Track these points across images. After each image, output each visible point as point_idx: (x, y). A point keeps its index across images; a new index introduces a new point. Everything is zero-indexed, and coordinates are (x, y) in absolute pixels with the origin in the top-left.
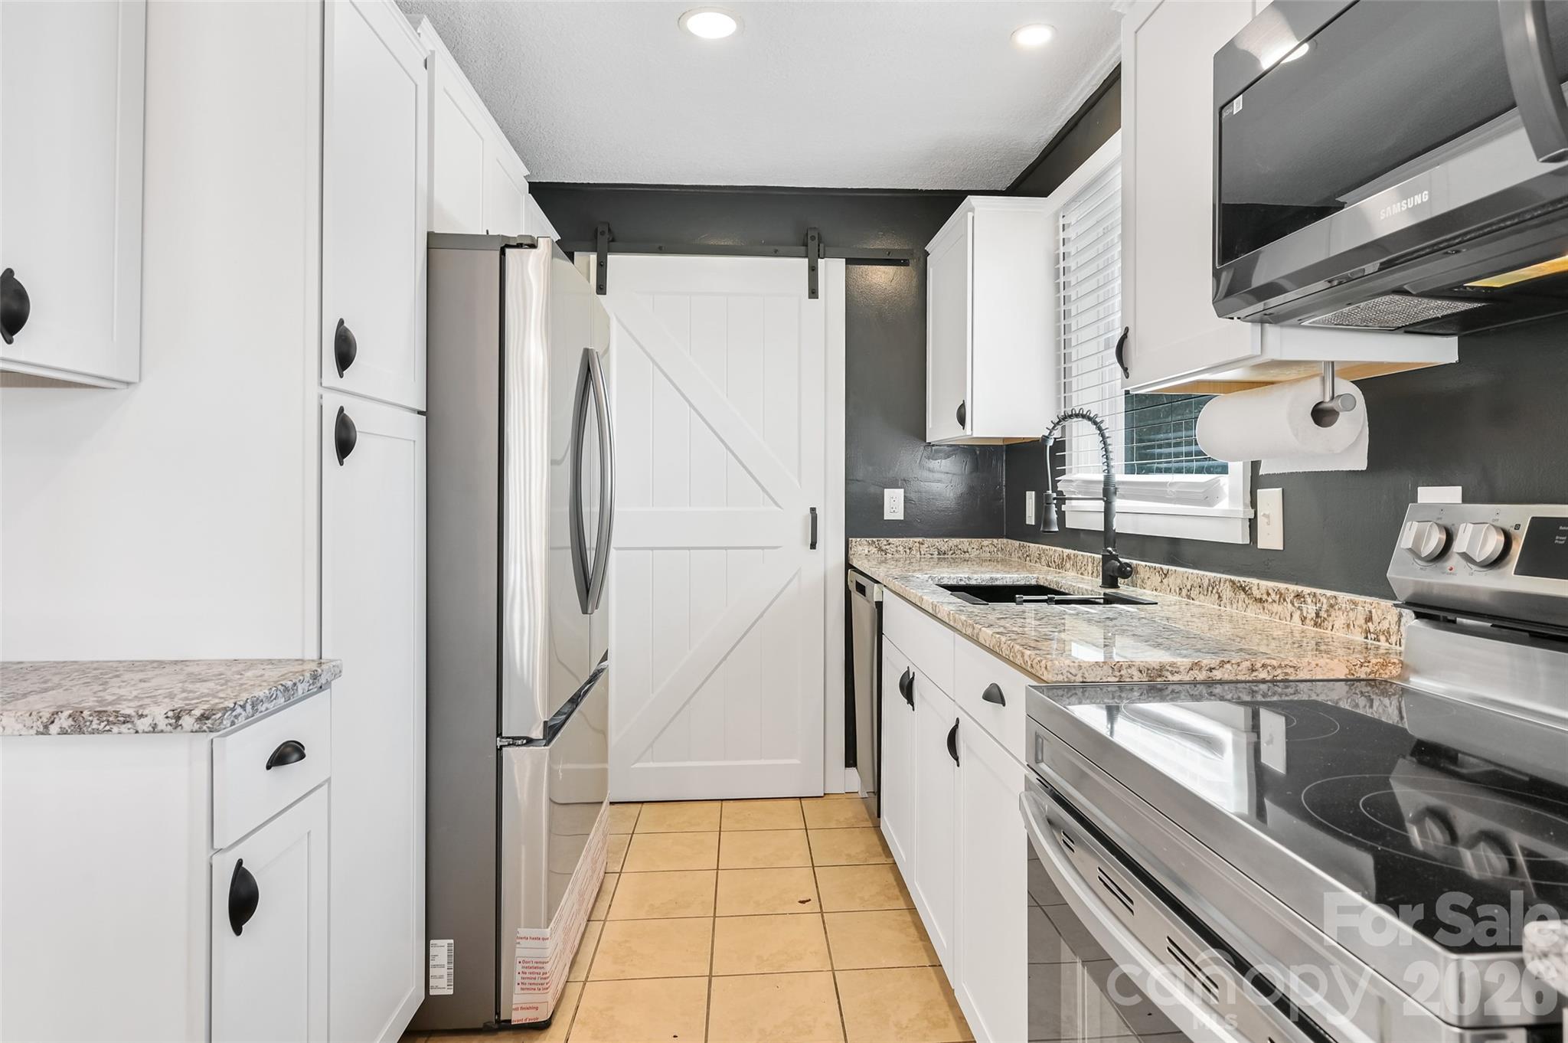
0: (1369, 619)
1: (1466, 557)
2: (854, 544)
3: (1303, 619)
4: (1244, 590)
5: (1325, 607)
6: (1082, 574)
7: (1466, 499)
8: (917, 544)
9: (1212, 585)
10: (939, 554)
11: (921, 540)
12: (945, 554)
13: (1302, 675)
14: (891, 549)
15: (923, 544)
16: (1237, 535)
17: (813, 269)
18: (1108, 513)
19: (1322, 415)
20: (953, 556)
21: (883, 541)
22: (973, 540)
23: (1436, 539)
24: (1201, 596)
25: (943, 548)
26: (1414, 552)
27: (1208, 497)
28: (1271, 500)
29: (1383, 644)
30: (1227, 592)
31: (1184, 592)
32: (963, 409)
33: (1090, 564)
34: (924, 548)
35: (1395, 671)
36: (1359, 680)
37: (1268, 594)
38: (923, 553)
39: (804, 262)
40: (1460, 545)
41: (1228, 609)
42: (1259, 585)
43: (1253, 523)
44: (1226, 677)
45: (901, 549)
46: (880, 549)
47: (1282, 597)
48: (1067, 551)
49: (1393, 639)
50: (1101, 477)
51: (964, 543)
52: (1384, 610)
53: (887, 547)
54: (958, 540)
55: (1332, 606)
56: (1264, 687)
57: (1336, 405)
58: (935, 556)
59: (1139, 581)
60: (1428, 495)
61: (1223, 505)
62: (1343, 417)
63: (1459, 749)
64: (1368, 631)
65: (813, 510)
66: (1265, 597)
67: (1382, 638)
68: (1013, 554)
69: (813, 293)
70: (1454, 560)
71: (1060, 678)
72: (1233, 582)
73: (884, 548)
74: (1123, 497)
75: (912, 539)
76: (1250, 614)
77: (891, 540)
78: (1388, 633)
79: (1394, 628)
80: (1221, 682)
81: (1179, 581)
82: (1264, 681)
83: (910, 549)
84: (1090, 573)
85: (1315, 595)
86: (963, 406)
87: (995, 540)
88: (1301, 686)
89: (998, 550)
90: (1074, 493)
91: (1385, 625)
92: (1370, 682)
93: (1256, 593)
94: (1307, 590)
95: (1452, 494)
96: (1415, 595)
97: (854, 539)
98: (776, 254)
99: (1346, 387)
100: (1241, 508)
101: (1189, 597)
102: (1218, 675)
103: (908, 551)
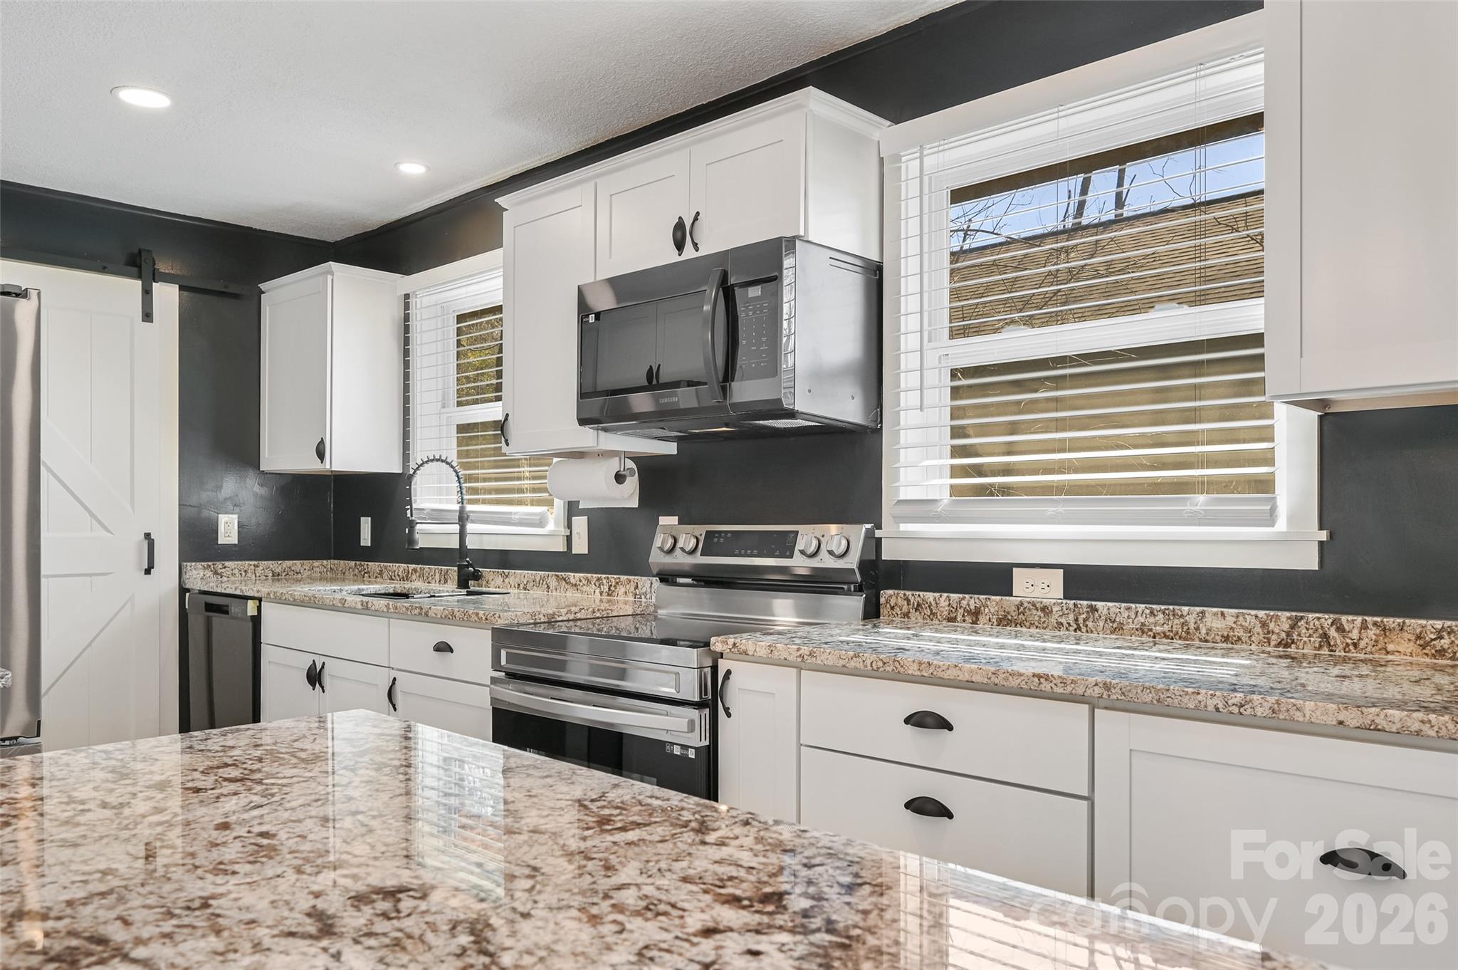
0: (637, 587)
1: (682, 549)
2: (189, 568)
3: (601, 593)
4: (565, 580)
5: (613, 584)
6: (429, 582)
7: (680, 523)
8: (252, 567)
9: (542, 579)
10: (273, 575)
11: (256, 563)
12: (278, 575)
13: (615, 614)
14: (227, 572)
15: (258, 567)
16: (560, 547)
17: (147, 292)
18: (462, 534)
19: (620, 478)
20: (287, 577)
21: (219, 565)
22: (305, 562)
23: (670, 542)
24: (535, 587)
25: (277, 570)
26: (661, 549)
27: (541, 523)
28: (581, 524)
29: (643, 600)
30: (553, 582)
31: (521, 586)
32: (321, 446)
33: (437, 575)
34: (259, 570)
35: (652, 609)
36: (637, 615)
37: (580, 581)
38: (258, 575)
39: (138, 284)
40: (680, 544)
41: (554, 593)
42: (574, 577)
43: (569, 539)
44: (583, 617)
45: (236, 571)
46: (216, 573)
47: (589, 581)
48: (412, 566)
49: (648, 597)
50: (457, 507)
51: (297, 565)
52: (644, 582)
53: (223, 570)
54: (291, 562)
55: (617, 583)
56: (598, 621)
57: (627, 473)
58: (270, 577)
59: (484, 583)
60: (664, 521)
61: (551, 527)
62: (628, 479)
63: (677, 638)
64: (636, 594)
65: (147, 536)
66: (578, 583)
67: (643, 597)
68: (347, 573)
69: (147, 316)
70: (678, 552)
71: (507, 622)
72: (558, 576)
73: (220, 571)
74: (473, 522)
75: (247, 562)
76: (569, 594)
77: (227, 564)
78: (645, 594)
79: (649, 590)
80: (580, 619)
81: (517, 580)
82: (598, 618)
83: (245, 571)
84: (438, 581)
85: (608, 578)
86: (322, 442)
87: (325, 562)
88: (614, 619)
89: (327, 571)
90: (425, 519)
91: (644, 590)
92: (642, 615)
93: (572, 581)
94: (604, 576)
95: (673, 520)
96: (660, 571)
97: (189, 564)
98: (104, 270)
99: (631, 464)
100: (562, 529)
101: (525, 589)
102: (578, 616)
103: (244, 574)
